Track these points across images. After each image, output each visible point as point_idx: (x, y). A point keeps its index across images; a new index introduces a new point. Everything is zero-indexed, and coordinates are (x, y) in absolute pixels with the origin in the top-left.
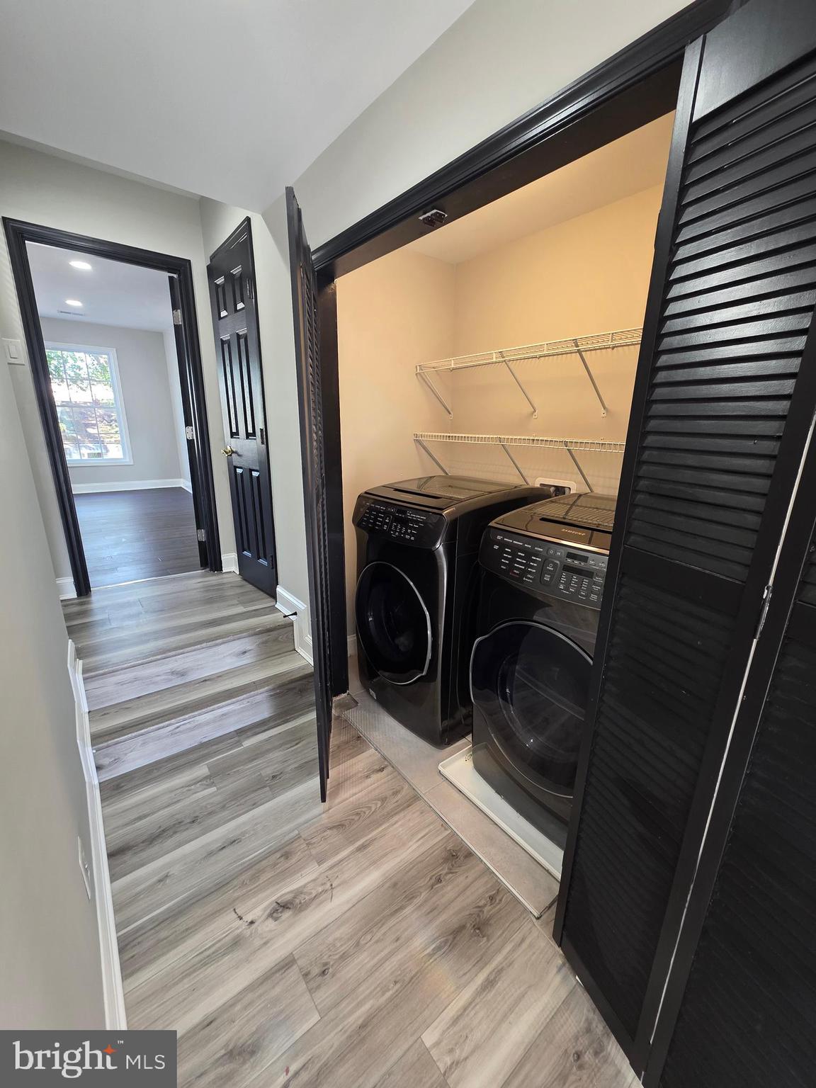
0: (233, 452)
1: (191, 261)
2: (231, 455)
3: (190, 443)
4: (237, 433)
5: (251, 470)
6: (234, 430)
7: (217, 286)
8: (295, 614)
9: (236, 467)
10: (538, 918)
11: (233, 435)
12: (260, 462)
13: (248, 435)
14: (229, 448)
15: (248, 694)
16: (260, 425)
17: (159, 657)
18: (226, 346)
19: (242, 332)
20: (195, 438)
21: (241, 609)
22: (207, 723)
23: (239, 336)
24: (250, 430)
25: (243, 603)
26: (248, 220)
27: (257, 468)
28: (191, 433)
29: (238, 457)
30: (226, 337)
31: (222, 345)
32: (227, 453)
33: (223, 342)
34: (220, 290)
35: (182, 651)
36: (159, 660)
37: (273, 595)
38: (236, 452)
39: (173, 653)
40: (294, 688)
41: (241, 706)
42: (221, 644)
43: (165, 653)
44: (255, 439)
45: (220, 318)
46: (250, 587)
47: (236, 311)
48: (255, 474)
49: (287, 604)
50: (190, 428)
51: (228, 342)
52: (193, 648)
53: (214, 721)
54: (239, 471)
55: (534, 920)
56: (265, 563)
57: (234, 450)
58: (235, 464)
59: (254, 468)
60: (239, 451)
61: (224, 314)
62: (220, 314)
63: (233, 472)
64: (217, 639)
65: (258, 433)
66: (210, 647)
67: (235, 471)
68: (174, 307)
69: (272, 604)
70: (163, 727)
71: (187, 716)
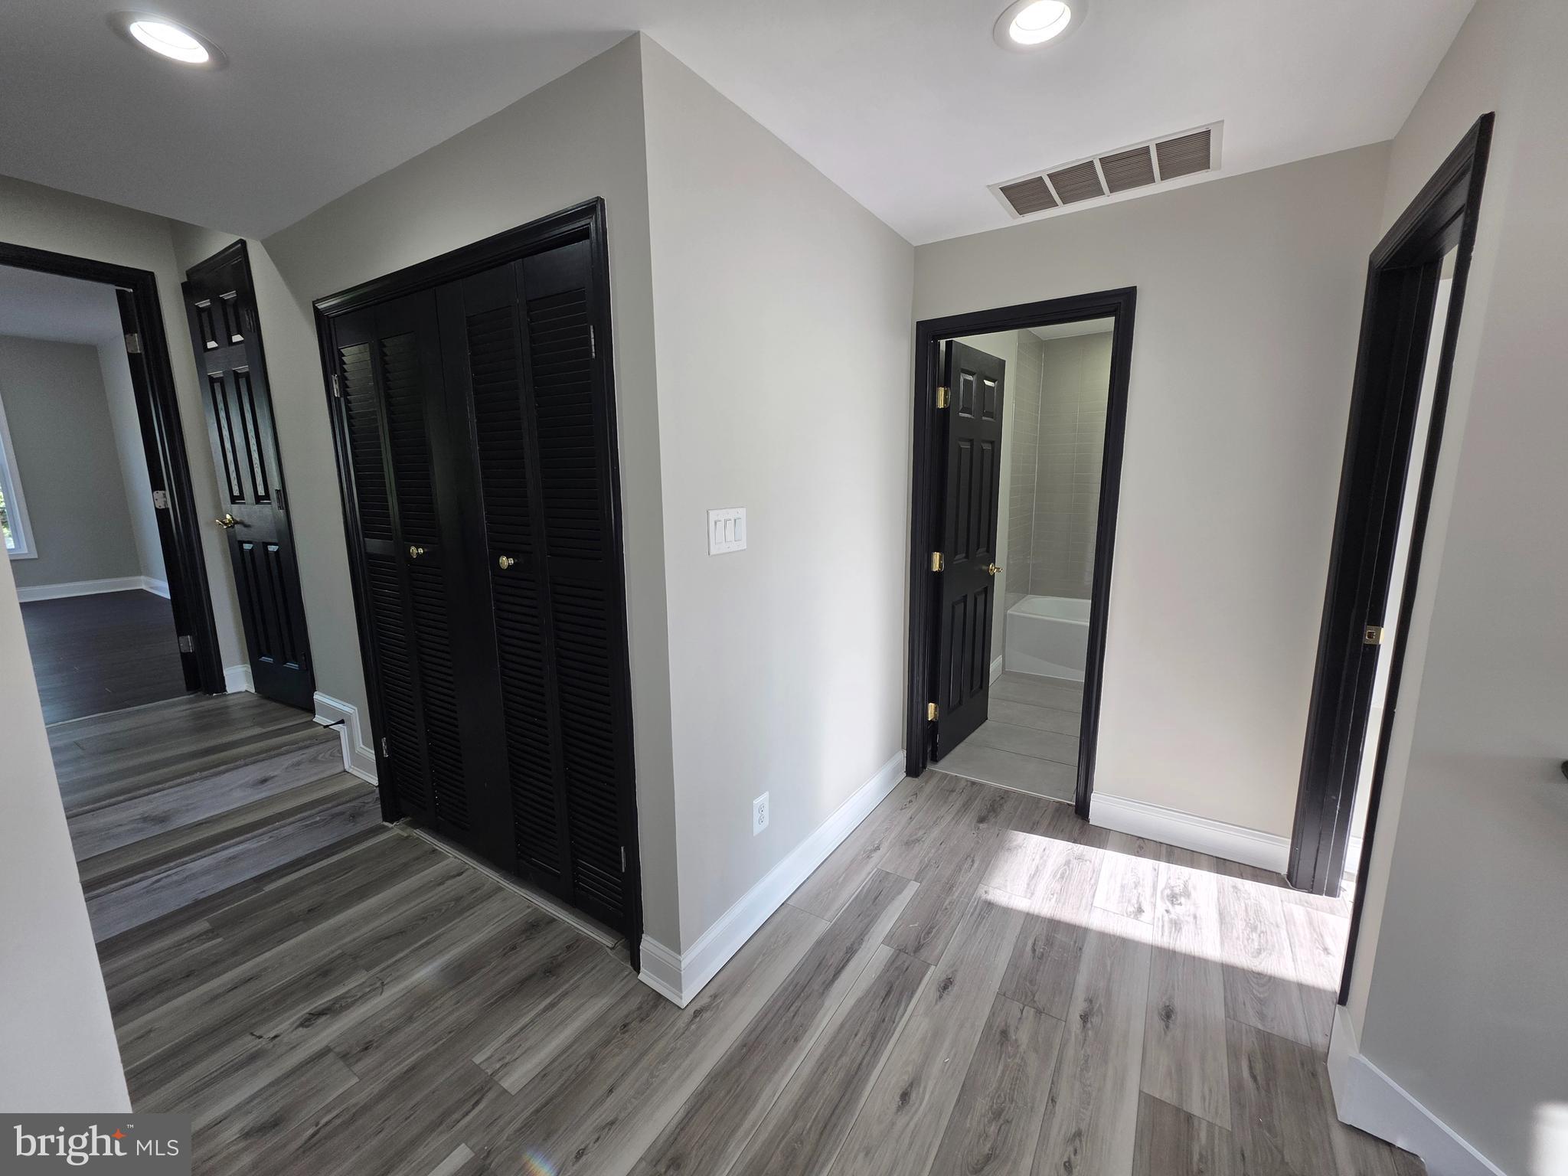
0: (236, 523)
1: (155, 274)
2: (233, 527)
3: (162, 514)
4: (241, 497)
5: (266, 544)
6: (236, 493)
7: (200, 310)
8: (342, 722)
9: (241, 543)
10: (612, 949)
11: (234, 500)
12: (279, 533)
13: (258, 499)
14: (228, 516)
15: (270, 827)
16: (275, 484)
17: (121, 798)
18: (217, 386)
19: (243, 368)
20: (170, 506)
21: (257, 731)
22: (206, 872)
23: (237, 375)
24: (261, 492)
25: (261, 724)
26: (243, 243)
27: (275, 540)
28: (163, 499)
29: (245, 529)
30: (218, 373)
31: (212, 386)
32: (226, 524)
33: (212, 380)
34: (205, 316)
35: (160, 786)
36: (122, 802)
37: (310, 708)
38: (241, 523)
39: (146, 790)
40: (342, 813)
41: (260, 843)
42: (224, 772)
43: (131, 793)
44: (269, 503)
45: (206, 350)
46: (272, 705)
47: (231, 343)
48: (272, 548)
49: (329, 711)
50: (161, 493)
51: (221, 380)
52: (179, 781)
53: (217, 867)
54: (247, 547)
55: (609, 951)
56: (295, 666)
57: (238, 519)
58: (239, 538)
59: (270, 540)
60: (247, 521)
61: (211, 345)
62: (206, 345)
63: (238, 550)
64: (220, 766)
65: (273, 495)
66: (207, 778)
67: (241, 548)
68: (128, 329)
69: (309, 719)
70: (133, 883)
71: (172, 864)
